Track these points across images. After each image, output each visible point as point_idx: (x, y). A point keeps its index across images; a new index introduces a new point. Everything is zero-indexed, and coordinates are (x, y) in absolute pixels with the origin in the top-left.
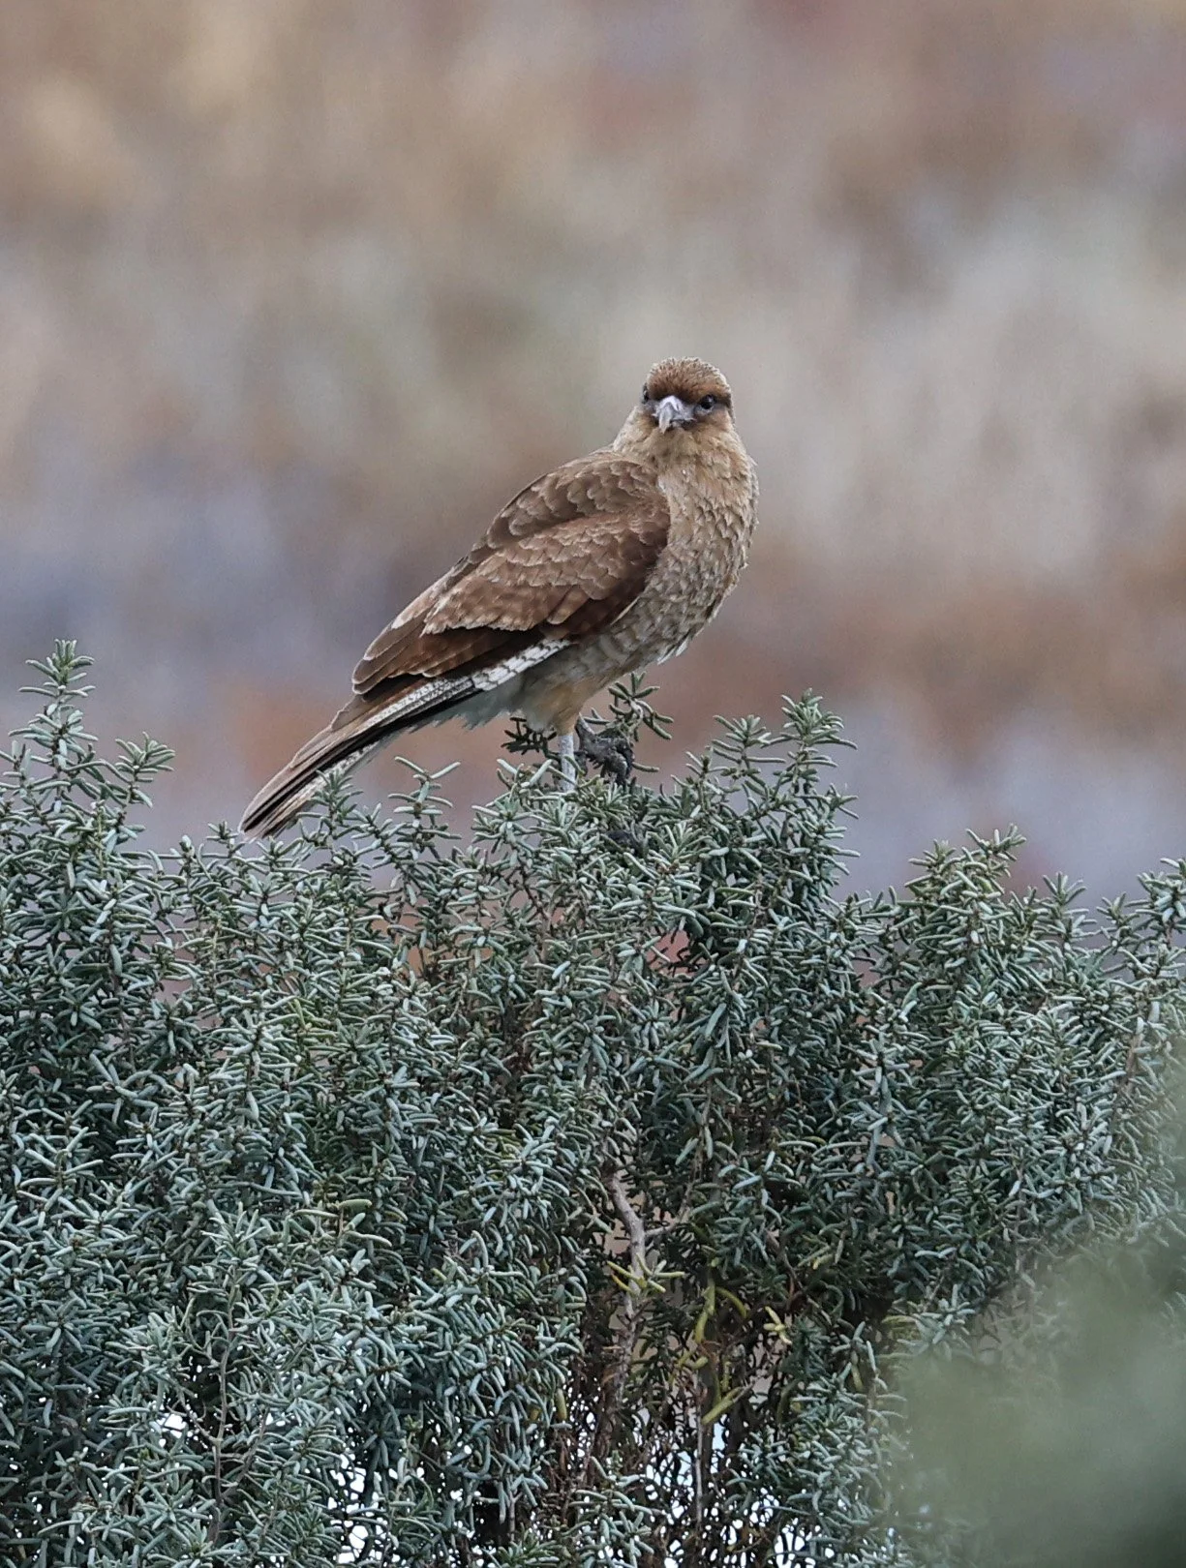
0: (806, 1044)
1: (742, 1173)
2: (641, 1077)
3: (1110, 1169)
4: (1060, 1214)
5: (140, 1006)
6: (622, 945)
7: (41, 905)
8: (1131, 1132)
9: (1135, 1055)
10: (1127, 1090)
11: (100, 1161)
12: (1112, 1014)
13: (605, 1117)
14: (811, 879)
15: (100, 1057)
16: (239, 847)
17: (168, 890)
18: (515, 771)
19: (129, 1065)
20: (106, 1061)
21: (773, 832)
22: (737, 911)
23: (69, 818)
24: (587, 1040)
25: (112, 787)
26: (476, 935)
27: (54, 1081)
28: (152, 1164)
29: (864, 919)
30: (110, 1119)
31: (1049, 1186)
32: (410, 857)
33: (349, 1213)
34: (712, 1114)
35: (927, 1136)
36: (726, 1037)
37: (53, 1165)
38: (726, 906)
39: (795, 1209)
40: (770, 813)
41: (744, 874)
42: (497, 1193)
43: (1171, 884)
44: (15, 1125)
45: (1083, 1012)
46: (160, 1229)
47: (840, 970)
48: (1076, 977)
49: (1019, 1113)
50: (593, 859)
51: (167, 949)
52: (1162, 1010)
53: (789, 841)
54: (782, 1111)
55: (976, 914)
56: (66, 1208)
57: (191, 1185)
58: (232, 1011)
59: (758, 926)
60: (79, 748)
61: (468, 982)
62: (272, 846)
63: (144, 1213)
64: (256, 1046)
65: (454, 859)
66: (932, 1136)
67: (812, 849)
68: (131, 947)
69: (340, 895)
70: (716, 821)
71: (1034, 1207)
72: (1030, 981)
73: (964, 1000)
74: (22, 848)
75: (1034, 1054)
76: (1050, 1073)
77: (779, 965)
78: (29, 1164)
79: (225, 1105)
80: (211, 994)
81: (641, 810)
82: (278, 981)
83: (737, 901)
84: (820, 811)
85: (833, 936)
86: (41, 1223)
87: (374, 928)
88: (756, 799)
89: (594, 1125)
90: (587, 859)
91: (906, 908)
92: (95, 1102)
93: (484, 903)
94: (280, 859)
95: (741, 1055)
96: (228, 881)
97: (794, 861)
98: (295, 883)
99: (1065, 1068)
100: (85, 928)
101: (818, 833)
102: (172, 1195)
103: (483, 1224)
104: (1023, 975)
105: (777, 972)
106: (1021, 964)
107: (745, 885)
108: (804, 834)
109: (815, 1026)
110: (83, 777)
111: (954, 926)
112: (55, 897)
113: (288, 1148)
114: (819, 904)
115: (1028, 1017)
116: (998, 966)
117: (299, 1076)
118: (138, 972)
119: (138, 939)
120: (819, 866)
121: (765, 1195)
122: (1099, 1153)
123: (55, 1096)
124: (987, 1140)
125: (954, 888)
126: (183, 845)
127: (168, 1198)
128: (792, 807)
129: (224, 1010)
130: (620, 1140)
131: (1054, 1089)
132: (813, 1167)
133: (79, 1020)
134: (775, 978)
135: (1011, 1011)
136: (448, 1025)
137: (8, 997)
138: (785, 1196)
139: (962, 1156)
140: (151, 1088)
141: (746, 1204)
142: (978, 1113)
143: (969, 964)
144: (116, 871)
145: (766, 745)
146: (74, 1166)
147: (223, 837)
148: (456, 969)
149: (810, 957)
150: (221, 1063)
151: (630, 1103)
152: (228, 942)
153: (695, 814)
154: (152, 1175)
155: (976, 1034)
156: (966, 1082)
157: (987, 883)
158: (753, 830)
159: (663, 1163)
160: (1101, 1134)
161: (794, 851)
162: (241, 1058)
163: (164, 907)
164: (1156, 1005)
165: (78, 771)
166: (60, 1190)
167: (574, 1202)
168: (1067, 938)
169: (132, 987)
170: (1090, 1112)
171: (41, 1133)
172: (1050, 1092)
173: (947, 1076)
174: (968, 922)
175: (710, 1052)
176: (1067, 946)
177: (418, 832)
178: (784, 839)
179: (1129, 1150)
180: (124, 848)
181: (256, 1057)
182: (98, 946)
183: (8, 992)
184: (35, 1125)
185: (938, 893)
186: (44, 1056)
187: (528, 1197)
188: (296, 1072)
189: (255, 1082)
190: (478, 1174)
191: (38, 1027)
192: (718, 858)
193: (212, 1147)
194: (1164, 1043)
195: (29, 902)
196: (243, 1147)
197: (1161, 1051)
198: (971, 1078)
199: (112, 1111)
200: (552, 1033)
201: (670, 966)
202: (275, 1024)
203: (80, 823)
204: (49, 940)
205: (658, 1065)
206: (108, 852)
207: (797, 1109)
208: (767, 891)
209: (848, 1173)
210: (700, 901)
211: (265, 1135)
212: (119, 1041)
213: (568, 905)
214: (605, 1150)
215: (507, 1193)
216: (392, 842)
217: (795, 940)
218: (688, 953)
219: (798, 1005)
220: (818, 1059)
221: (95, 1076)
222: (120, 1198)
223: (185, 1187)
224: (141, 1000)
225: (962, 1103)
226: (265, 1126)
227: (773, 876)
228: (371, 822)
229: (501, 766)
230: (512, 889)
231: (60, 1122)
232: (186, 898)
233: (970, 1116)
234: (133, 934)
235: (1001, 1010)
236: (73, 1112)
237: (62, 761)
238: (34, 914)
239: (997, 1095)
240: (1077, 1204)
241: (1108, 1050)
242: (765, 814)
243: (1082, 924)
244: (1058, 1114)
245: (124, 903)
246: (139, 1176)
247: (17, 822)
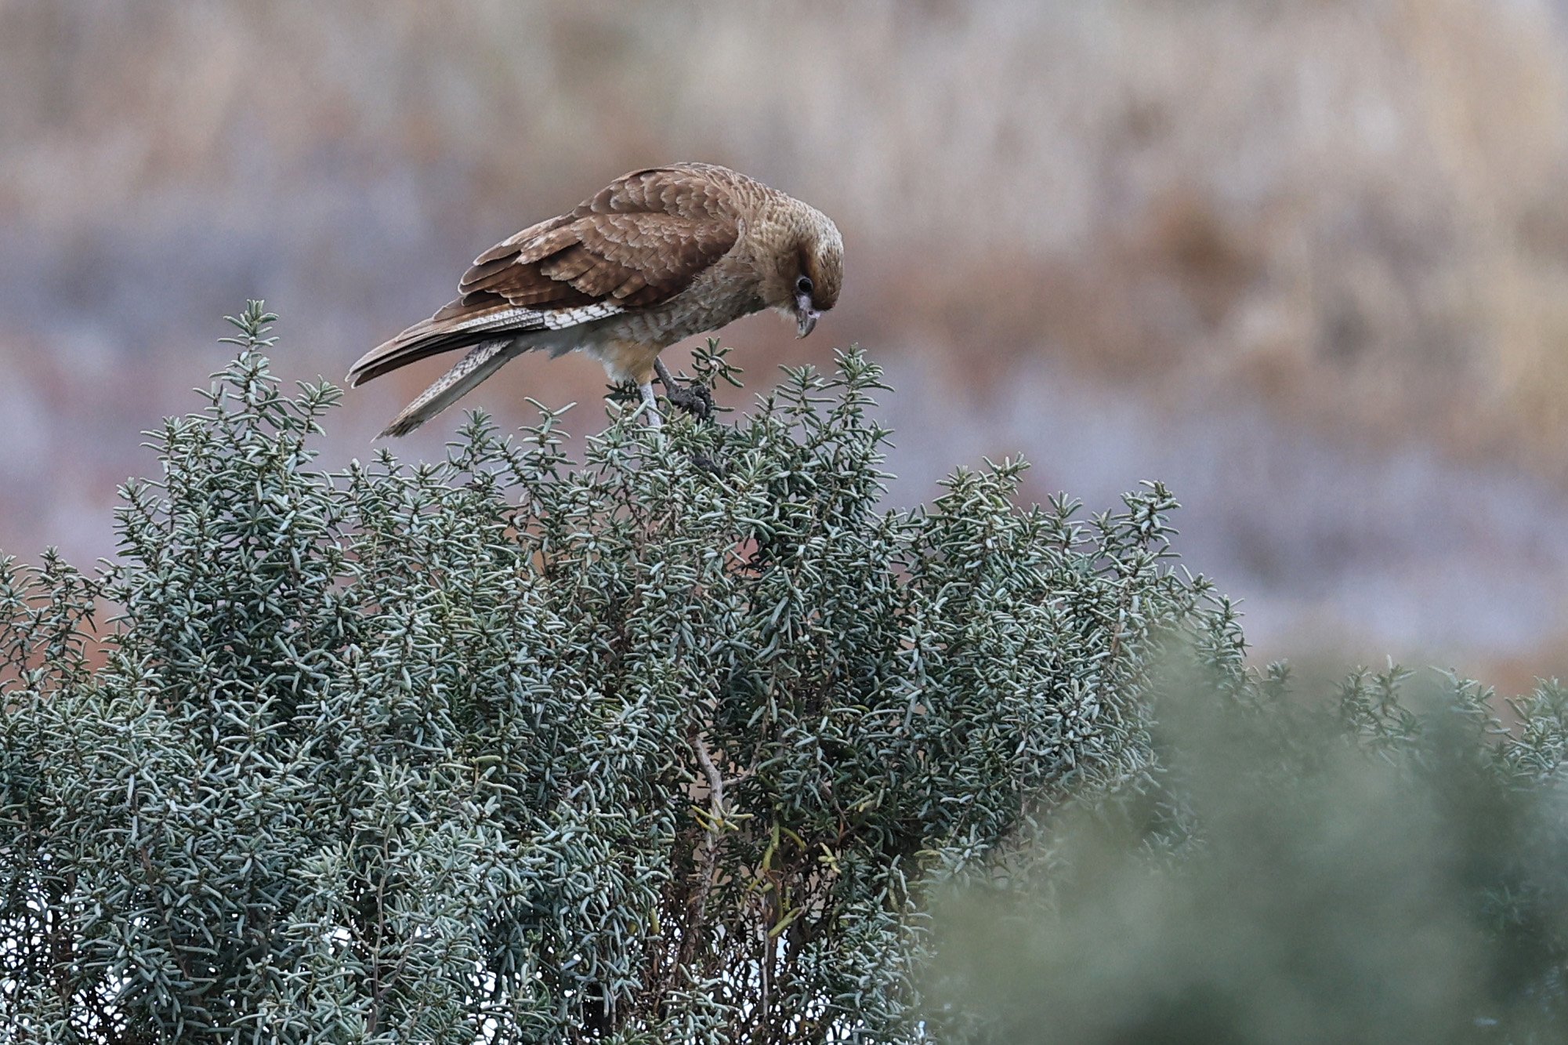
0: (853, 631)
1: (802, 734)
2: (721, 657)
3: (1098, 731)
4: (1057, 768)
5: (316, 597)
6: (707, 549)
7: (235, 515)
8: (1115, 702)
9: (1118, 639)
10: (1112, 668)
11: (285, 723)
12: (1100, 606)
13: (691, 689)
14: (858, 497)
15: (282, 638)
16: (398, 469)
17: (341, 502)
18: (620, 408)
19: (307, 645)
20: (288, 641)
21: (827, 459)
22: (797, 523)
23: (257, 445)
24: (678, 626)
25: (292, 420)
26: (588, 540)
27: (245, 657)
28: (325, 725)
29: (900, 530)
30: (291, 688)
31: (1048, 746)
32: (536, 478)
33: (483, 766)
34: (777, 687)
35: (950, 705)
36: (788, 625)
37: (247, 726)
38: (788, 519)
39: (844, 764)
40: (825, 443)
41: (803, 493)
42: (601, 749)
43: (1148, 501)
44: (213, 693)
45: (1078, 604)
46: (331, 778)
47: (881, 571)
48: (1071, 576)
49: (1025, 687)
50: (683, 481)
51: (337, 551)
52: (1141, 602)
53: (840, 467)
54: (832, 684)
55: (990, 526)
56: (256, 760)
57: (356, 742)
58: (390, 602)
59: (814, 535)
60: (265, 387)
61: (582, 579)
62: (422, 468)
63: (318, 764)
64: (410, 630)
65: (571, 480)
66: (954, 705)
67: (859, 472)
68: (307, 549)
69: (477, 508)
70: (780, 449)
71: (1036, 762)
72: (1034, 579)
73: (981, 595)
74: (220, 469)
75: (1037, 638)
76: (1049, 654)
77: (831, 566)
78: (224, 725)
79: (384, 677)
80: (372, 588)
81: (720, 442)
82: (428, 577)
83: (797, 514)
84: (865, 442)
85: (875, 543)
86: (236, 773)
87: (506, 535)
88: (813, 432)
89: (682, 695)
90: (677, 481)
91: (934, 520)
92: (278, 675)
93: (594, 515)
94: (428, 478)
95: (800, 639)
96: (389, 496)
97: (843, 482)
98: (441, 498)
99: (1061, 650)
100: (270, 534)
101: (863, 459)
102: (341, 750)
103: (589, 774)
104: (1027, 573)
105: (829, 572)
106: (1026, 566)
107: (804, 501)
108: (852, 460)
109: (861, 617)
110: (269, 411)
111: (972, 535)
112: (247, 509)
113: (434, 712)
114: (864, 518)
115: (1032, 609)
116: (1009, 567)
117: (444, 654)
118: (313, 569)
119: (313, 543)
120: (864, 486)
121: (820, 752)
122: (1089, 718)
123: (246, 669)
124: (998, 707)
125: (972, 504)
126: (353, 466)
127: (338, 752)
128: (842, 438)
129: (384, 600)
130: (705, 708)
131: (1053, 667)
132: (861, 729)
133: (266, 608)
134: (828, 577)
135: (1018, 603)
136: (565, 613)
137: (208, 589)
138: (835, 752)
139: (978, 721)
140: (324, 663)
141: (804, 760)
142: (991, 686)
143: (984, 565)
144: (296, 488)
145: (821, 389)
146: (261, 727)
147: (386, 460)
148: (571, 568)
149: (856, 560)
150: (380, 643)
151: (711, 677)
152: (388, 545)
153: (762, 443)
154: (325, 734)
155: (990, 622)
156: (981, 661)
157: (999, 499)
158: (812, 456)
159: (738, 725)
160: (1092, 703)
161: (844, 473)
162: (397, 640)
163: (334, 517)
164: (1136, 599)
165: (265, 406)
166: (252, 746)
167: (666, 757)
168: (1067, 544)
169: (308, 582)
170: (1081, 685)
171: (236, 699)
172: (1050, 670)
173: (966, 656)
174: (983, 531)
175: (775, 637)
176: (1067, 551)
177: (542, 458)
178: (836, 465)
179: (1113, 716)
180: (302, 469)
181: (409, 639)
182: (281, 548)
183: (209, 585)
184: (230, 693)
185: (960, 507)
186: (237, 637)
187: (627, 753)
188: (441, 652)
189: (408, 659)
190: (585, 734)
191: (232, 614)
192: (782, 479)
193: (374, 711)
194: (1141, 629)
195: (225, 512)
196: (398, 712)
197: (1139, 637)
198: (985, 658)
199: (292, 682)
200: (649, 620)
201: (743, 567)
202: (424, 612)
203: (267, 449)
204: (241, 543)
205: (733, 647)
206: (289, 473)
207: (846, 683)
208: (822, 507)
209: (888, 735)
210: (767, 514)
211: (417, 702)
212: (297, 625)
213: (660, 519)
214: (690, 715)
215: (610, 750)
216: (521, 466)
217: (844, 546)
218: (757, 557)
219: (846, 599)
220: (863, 644)
221: (278, 654)
222: (301, 753)
223: (352, 744)
224: (316, 592)
225: (979, 678)
226: (416, 694)
227: (827, 494)
228: (504, 449)
229: (609, 405)
230: (617, 504)
231: (250, 691)
232: (355, 508)
233: (984, 688)
234: (309, 539)
235: (1010, 602)
236: (260, 683)
237: (252, 398)
238: (229, 523)
239: (1006, 672)
240: (1071, 760)
241: (1095, 636)
242: (820, 444)
243: (1079, 533)
244: (1056, 687)
245: (302, 514)
246: (315, 735)
247: (215, 447)
